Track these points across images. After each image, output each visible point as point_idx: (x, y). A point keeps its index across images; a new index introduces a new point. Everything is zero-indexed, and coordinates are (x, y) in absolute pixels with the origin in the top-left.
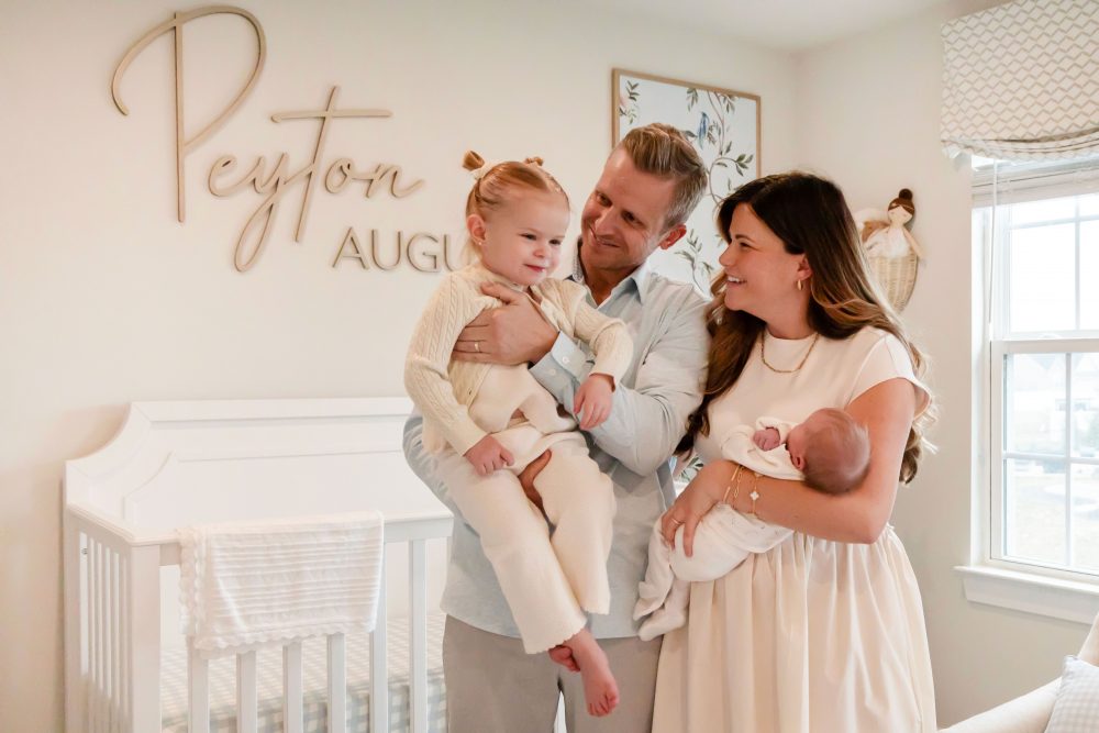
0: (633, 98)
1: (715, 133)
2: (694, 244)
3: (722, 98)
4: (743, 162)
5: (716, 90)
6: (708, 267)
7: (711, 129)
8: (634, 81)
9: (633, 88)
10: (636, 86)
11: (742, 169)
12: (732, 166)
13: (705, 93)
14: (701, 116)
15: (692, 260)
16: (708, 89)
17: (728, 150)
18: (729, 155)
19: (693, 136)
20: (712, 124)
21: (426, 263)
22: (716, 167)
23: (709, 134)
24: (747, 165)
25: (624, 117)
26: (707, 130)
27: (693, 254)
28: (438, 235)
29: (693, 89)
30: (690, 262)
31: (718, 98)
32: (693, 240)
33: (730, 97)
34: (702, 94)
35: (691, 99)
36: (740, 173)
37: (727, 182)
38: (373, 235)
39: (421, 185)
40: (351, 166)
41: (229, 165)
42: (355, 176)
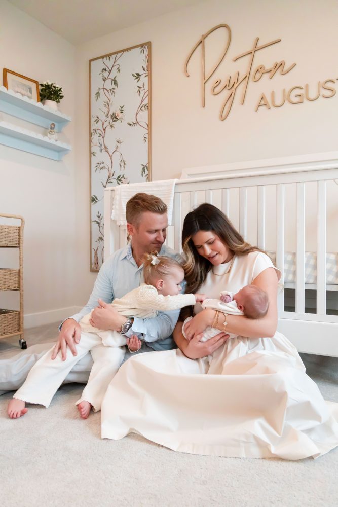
21: (297, 100)
28: (303, 85)
38: (273, 94)
39: (295, 65)
40: (262, 68)
41: (218, 83)
42: (264, 71)
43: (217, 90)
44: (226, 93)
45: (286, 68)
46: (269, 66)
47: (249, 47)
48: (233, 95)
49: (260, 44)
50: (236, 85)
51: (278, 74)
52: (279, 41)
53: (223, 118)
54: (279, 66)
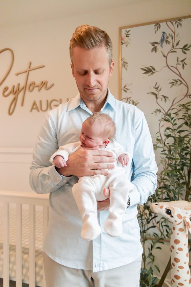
0: (128, 36)
1: (170, 39)
2: (157, 88)
3: (174, 23)
4: (186, 48)
5: (170, 20)
6: (164, 97)
7: (167, 38)
8: (128, 30)
9: (127, 32)
10: (129, 31)
11: (186, 51)
12: (180, 51)
13: (165, 23)
14: (162, 34)
15: (156, 95)
16: (166, 21)
17: (177, 44)
18: (178, 47)
19: (157, 43)
20: (168, 35)
22: (170, 54)
23: (166, 40)
24: (189, 48)
25: (124, 45)
26: (165, 39)
27: (156, 92)
28: (58, 99)
29: (158, 24)
30: (155, 96)
31: (172, 23)
32: (157, 86)
33: (179, 20)
34: (163, 25)
35: (156, 28)
36: (185, 53)
37: (177, 58)
38: (41, 102)
39: (53, 85)
40: (34, 84)
41: (6, 89)
42: (34, 86)
43: (6, 93)
44: (12, 97)
45: (48, 85)
46: (38, 83)
47: (25, 68)
48: (16, 99)
49: (32, 66)
50: (17, 92)
51: (43, 89)
52: (44, 66)
53: (10, 114)
54: (44, 84)
